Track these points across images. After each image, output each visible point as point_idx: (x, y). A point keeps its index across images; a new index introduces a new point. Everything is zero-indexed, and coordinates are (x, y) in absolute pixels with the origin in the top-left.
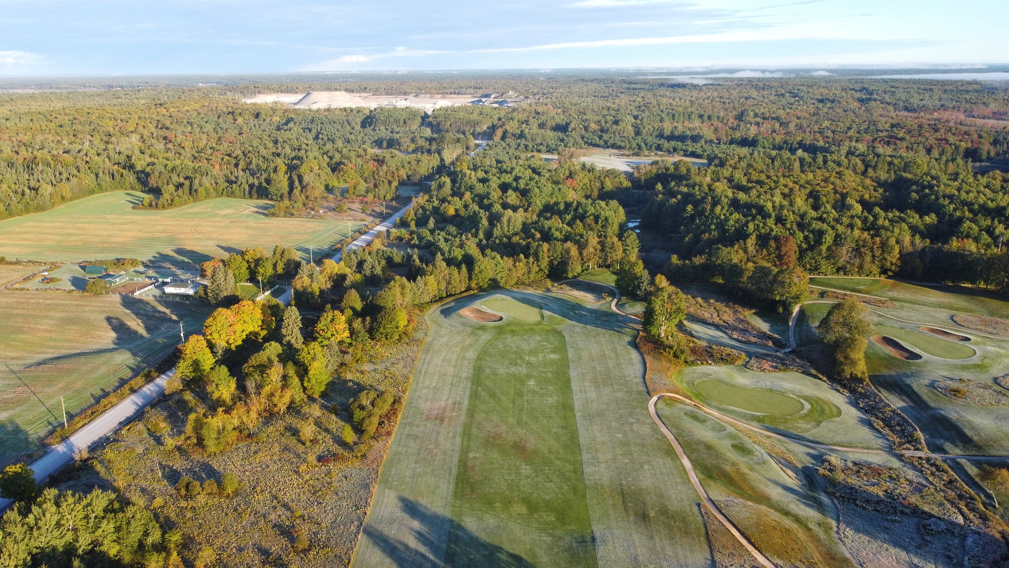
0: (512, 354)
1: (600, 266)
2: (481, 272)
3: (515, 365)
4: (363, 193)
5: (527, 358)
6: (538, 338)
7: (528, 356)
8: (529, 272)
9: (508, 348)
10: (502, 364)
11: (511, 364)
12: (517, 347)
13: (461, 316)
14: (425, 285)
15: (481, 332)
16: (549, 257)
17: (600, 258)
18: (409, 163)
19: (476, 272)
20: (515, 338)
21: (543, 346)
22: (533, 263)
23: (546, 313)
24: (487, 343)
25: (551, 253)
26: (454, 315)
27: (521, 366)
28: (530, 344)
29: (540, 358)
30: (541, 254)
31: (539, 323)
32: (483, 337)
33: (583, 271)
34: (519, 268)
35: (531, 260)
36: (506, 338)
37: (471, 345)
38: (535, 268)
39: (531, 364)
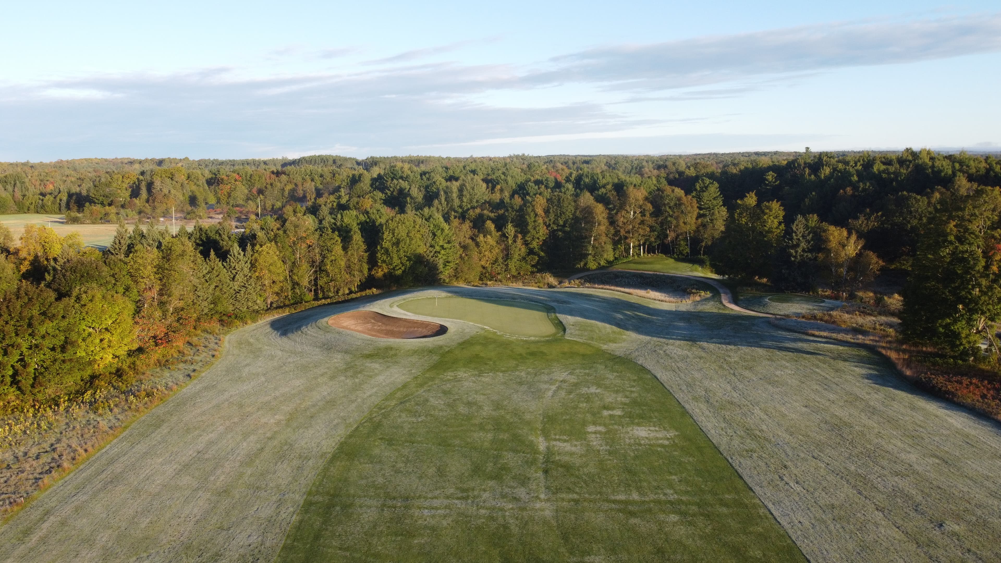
0: (482, 427)
1: (651, 250)
2: (397, 243)
3: (497, 477)
4: (241, 202)
5: (542, 445)
6: (560, 375)
7: (546, 434)
8: (507, 256)
9: (462, 409)
10: (441, 472)
11: (477, 470)
12: (497, 406)
13: (326, 330)
14: (253, 266)
15: (376, 366)
16: (548, 226)
17: (652, 229)
18: (322, 176)
19: (386, 244)
20: (486, 379)
21: (588, 398)
22: (515, 237)
23: (568, 319)
24: (391, 396)
25: (552, 216)
26: (310, 330)
27: (524, 481)
28: (538, 394)
29: (595, 442)
30: (530, 220)
31: (552, 341)
32: (381, 378)
33: (616, 259)
34: (484, 247)
35: (510, 229)
36: (456, 380)
37: (331, 403)
38: (519, 250)
39: (567, 467)
